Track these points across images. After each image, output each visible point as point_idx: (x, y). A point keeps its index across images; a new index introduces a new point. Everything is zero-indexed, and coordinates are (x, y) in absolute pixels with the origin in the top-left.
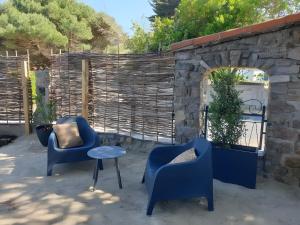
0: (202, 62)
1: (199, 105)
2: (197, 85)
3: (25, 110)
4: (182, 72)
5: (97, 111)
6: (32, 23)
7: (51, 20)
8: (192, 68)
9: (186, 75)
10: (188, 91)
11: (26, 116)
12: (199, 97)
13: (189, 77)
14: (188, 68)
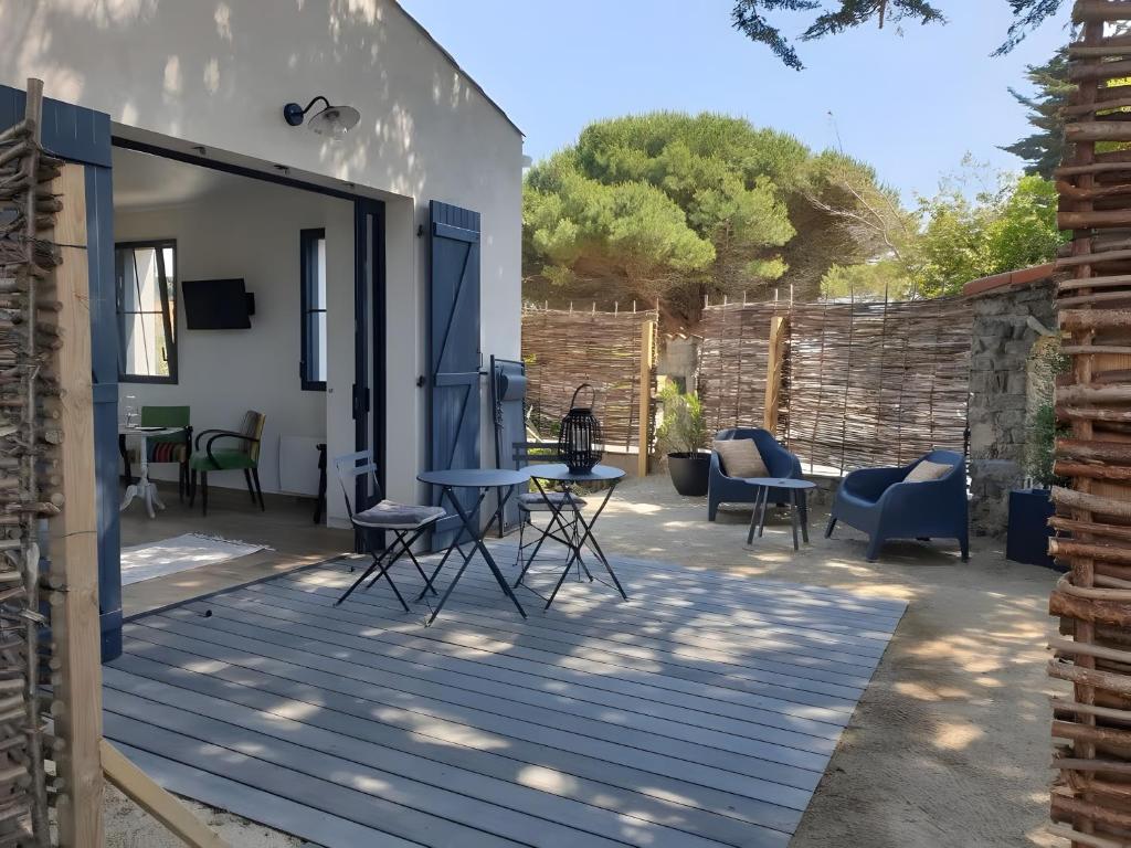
0: (1031, 321)
1: (1024, 411)
2: (1020, 368)
3: (642, 424)
4: (987, 340)
5: (798, 426)
6: (621, 212)
7: (670, 194)
8: (1009, 334)
9: (996, 346)
10: (1001, 382)
11: (642, 436)
12: (1025, 394)
13: (1001, 352)
14: (1000, 333)
